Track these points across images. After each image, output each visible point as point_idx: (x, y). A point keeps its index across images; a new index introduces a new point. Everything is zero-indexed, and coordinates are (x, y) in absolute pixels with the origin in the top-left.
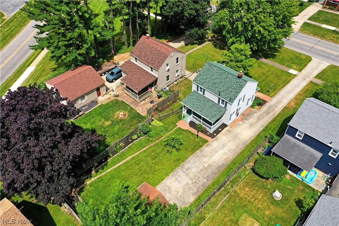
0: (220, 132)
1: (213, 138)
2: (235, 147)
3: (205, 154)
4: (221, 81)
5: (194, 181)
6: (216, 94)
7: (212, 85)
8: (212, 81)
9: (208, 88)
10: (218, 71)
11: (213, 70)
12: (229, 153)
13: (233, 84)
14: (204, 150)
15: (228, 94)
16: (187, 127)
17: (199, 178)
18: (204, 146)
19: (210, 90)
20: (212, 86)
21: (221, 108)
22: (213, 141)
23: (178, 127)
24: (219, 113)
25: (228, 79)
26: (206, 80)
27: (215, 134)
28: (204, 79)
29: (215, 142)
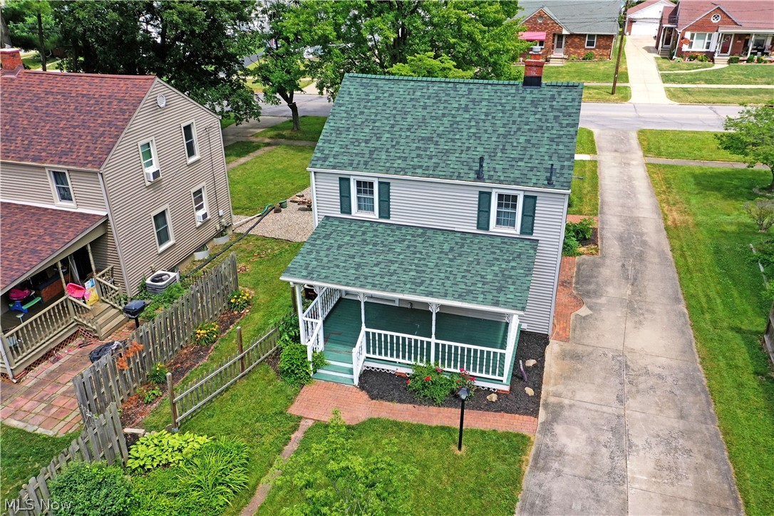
0: (541, 376)
1: (535, 413)
2: (672, 413)
4: (457, 123)
6: (459, 177)
7: (418, 148)
8: (407, 137)
9: (403, 169)
10: (418, 93)
11: (391, 95)
13: (520, 116)
14: (546, 499)
15: (521, 159)
16: (362, 408)
18: (527, 469)
19: (419, 171)
20: (419, 156)
21: (503, 243)
22: (547, 428)
23: (306, 424)
24: (513, 264)
25: (484, 103)
26: (379, 139)
27: (530, 391)
28: (367, 142)
29: (558, 429)
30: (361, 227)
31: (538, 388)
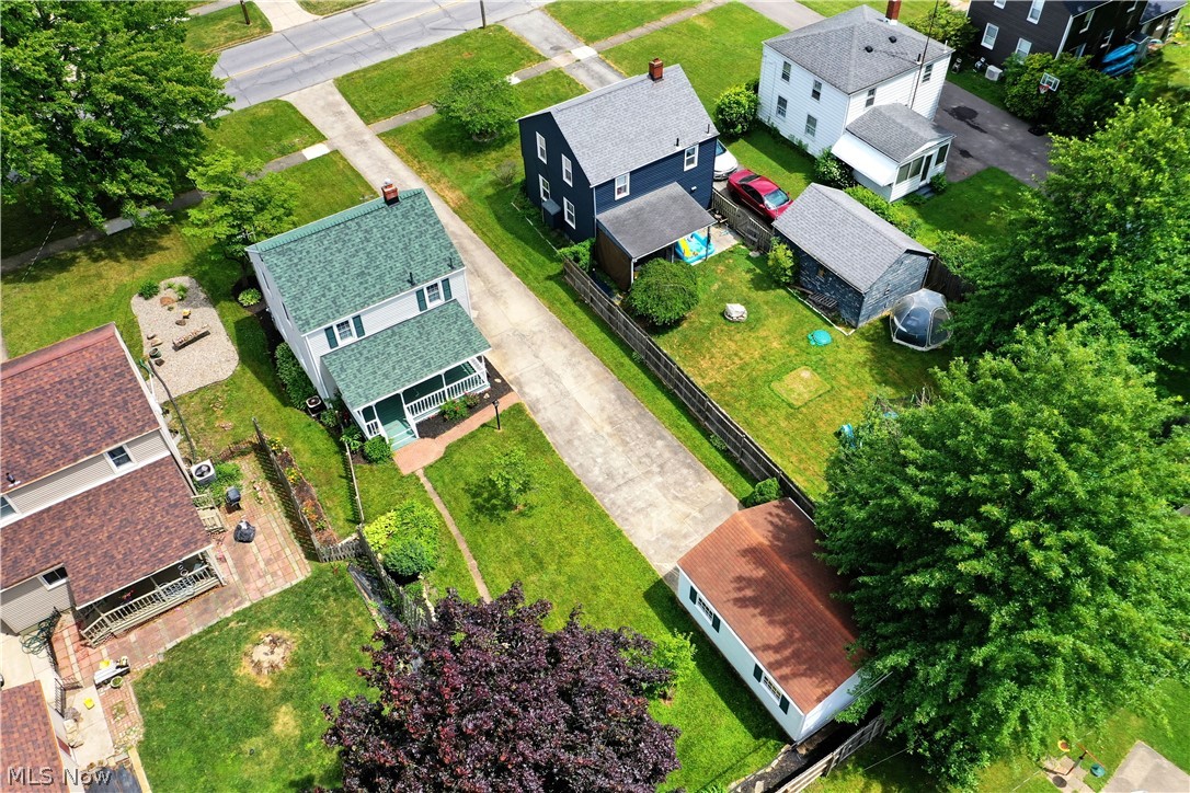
1: (510, 390)
2: (561, 348)
3: (567, 422)
4: (369, 253)
5: (655, 468)
6: (402, 290)
7: (361, 283)
8: (347, 279)
9: (365, 303)
10: (326, 242)
11: (308, 252)
12: (581, 368)
13: (403, 229)
15: (426, 260)
16: (435, 448)
17: (647, 455)
18: (532, 416)
19: (375, 299)
20: (366, 288)
21: (441, 311)
24: (459, 323)
25: (375, 230)
26: (330, 290)
27: (500, 381)
28: (324, 295)
29: (526, 389)
30: (353, 350)
31: (499, 376)
